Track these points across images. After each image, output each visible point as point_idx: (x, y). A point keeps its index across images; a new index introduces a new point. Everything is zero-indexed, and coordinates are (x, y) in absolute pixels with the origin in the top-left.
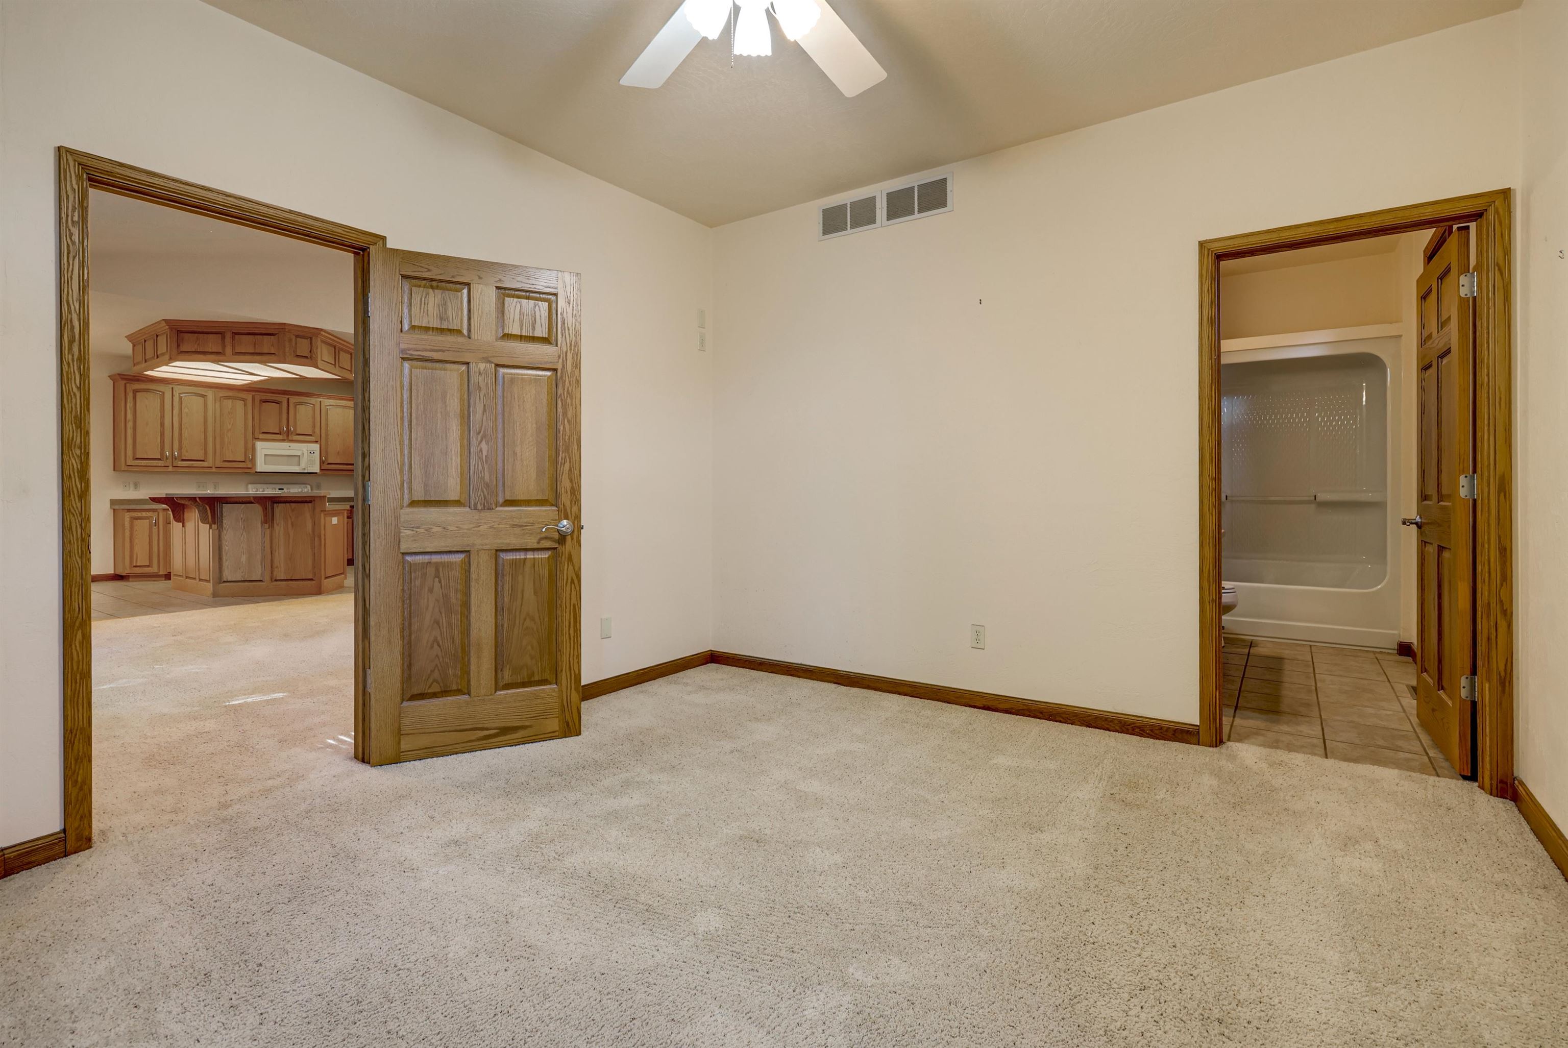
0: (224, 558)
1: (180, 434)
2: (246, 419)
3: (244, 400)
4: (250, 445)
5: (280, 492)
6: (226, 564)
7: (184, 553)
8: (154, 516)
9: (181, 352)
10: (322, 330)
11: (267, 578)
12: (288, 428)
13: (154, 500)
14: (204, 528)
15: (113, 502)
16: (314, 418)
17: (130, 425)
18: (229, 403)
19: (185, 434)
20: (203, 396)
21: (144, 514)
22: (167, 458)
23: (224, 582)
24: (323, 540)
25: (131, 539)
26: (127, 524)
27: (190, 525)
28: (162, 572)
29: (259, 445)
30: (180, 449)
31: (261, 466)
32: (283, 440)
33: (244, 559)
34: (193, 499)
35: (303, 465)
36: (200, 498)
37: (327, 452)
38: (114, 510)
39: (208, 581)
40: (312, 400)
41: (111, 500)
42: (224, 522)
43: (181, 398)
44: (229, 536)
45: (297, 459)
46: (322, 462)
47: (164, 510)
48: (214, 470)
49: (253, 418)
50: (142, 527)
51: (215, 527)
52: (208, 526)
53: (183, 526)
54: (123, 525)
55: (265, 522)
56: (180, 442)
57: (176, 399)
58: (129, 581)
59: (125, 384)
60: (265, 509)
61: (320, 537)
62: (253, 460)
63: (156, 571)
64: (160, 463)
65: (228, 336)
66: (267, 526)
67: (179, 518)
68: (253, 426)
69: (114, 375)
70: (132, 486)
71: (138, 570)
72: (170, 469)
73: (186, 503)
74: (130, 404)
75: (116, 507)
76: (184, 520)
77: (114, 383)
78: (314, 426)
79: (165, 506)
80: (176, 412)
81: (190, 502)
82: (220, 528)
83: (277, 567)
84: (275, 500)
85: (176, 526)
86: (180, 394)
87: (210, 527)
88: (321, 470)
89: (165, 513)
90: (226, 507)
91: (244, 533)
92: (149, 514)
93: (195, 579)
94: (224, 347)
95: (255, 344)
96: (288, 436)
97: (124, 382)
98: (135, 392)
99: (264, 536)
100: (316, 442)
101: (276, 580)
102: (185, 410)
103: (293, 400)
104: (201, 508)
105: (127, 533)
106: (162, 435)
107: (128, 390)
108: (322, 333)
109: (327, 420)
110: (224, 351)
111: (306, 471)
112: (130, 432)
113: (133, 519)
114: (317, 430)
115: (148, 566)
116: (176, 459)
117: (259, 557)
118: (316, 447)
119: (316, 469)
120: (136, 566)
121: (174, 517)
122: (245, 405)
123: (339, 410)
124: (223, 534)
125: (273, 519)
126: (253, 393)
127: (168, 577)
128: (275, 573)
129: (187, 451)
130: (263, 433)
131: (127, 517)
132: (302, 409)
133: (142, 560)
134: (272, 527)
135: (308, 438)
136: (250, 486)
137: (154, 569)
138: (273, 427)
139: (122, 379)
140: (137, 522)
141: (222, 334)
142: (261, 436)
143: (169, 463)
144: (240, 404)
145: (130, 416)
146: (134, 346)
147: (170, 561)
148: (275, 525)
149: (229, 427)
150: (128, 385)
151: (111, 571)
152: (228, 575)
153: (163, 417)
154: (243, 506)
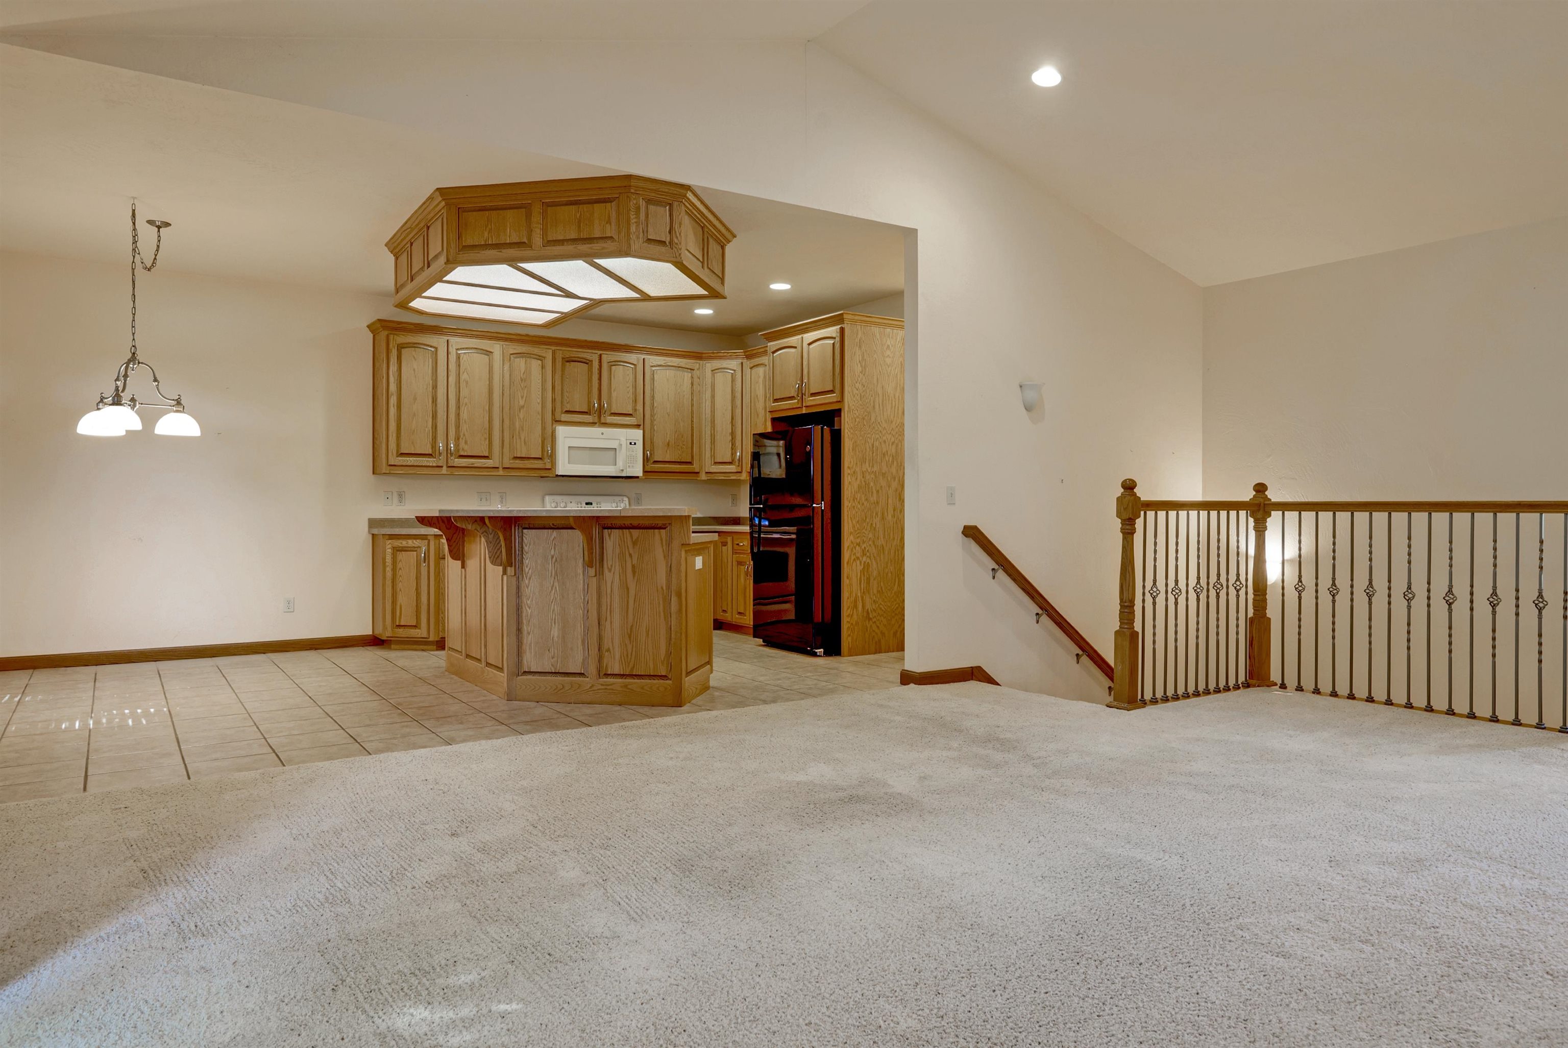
0: (525, 628)
1: (458, 415)
2: (544, 389)
3: (541, 358)
4: (549, 431)
5: (589, 508)
6: (529, 640)
7: (464, 612)
8: (423, 545)
9: (464, 247)
10: (688, 188)
11: (592, 669)
12: (600, 404)
13: (424, 521)
14: (495, 572)
15: (373, 523)
16: (635, 387)
17: (393, 400)
18: (521, 363)
19: (464, 415)
20: (488, 353)
21: (411, 543)
22: (440, 454)
23: (525, 673)
24: (684, 600)
25: (393, 582)
26: (389, 559)
27: (473, 564)
28: (432, 638)
29: (562, 431)
30: (457, 438)
31: (564, 467)
32: (593, 424)
33: (555, 632)
34: (480, 520)
35: (620, 464)
36: (490, 518)
37: (652, 443)
38: (373, 534)
39: (501, 669)
40: (633, 357)
41: (369, 520)
42: (526, 562)
43: (458, 357)
44: (531, 587)
45: (612, 453)
46: (646, 459)
47: (436, 536)
48: (501, 472)
49: (553, 388)
50: (407, 560)
51: (510, 571)
52: (501, 568)
53: (463, 566)
54: (384, 559)
55: (589, 564)
56: (458, 427)
57: (453, 358)
58: (390, 649)
59: (388, 336)
60: (590, 539)
61: (679, 595)
62: (552, 457)
63: (425, 635)
64: (431, 462)
65: (537, 209)
66: (592, 572)
67: (458, 554)
68: (554, 400)
69: (373, 324)
70: (395, 495)
71: (401, 632)
72: (444, 470)
73: (469, 527)
74: (393, 368)
75: (375, 531)
76: (464, 555)
77: (374, 336)
78: (635, 401)
79: (436, 531)
80: (452, 379)
81: (476, 526)
82: (519, 575)
83: (608, 650)
84: (605, 523)
85: (452, 566)
86: (457, 349)
87: (505, 572)
88: (645, 472)
89: (437, 541)
90: (530, 535)
91: (556, 584)
92: (417, 543)
93: (479, 660)
94: (530, 231)
95: (579, 222)
96: (600, 417)
97: (386, 333)
98: (400, 347)
99: (587, 590)
100: (638, 426)
101: (607, 675)
102: (464, 377)
103: (608, 357)
104: (491, 537)
105: (389, 574)
106: (435, 416)
107: (391, 346)
108: (690, 195)
109: (653, 390)
110: (529, 239)
111: (624, 474)
112: (393, 411)
113: (397, 550)
114: (640, 407)
115: (415, 627)
116: (451, 456)
117: (579, 630)
118: (637, 434)
119: (638, 471)
120: (399, 626)
121: (450, 551)
122: (543, 367)
123: (670, 373)
124: (523, 585)
125: (602, 560)
126: (553, 348)
127: (441, 645)
128: (605, 661)
129: (466, 442)
130: (568, 412)
131: (389, 545)
132: (618, 371)
133: (407, 618)
134: (600, 574)
135: (627, 420)
136: (547, 498)
137: (421, 633)
138: (578, 401)
139: (385, 328)
140: (401, 556)
141: (526, 208)
142: (565, 417)
143: (442, 461)
144: (535, 364)
145: (393, 387)
146: (397, 259)
147: (444, 621)
148: (606, 571)
149: (522, 403)
150: (391, 337)
151: (368, 631)
152: (531, 661)
153: (435, 387)
154: (555, 533)
